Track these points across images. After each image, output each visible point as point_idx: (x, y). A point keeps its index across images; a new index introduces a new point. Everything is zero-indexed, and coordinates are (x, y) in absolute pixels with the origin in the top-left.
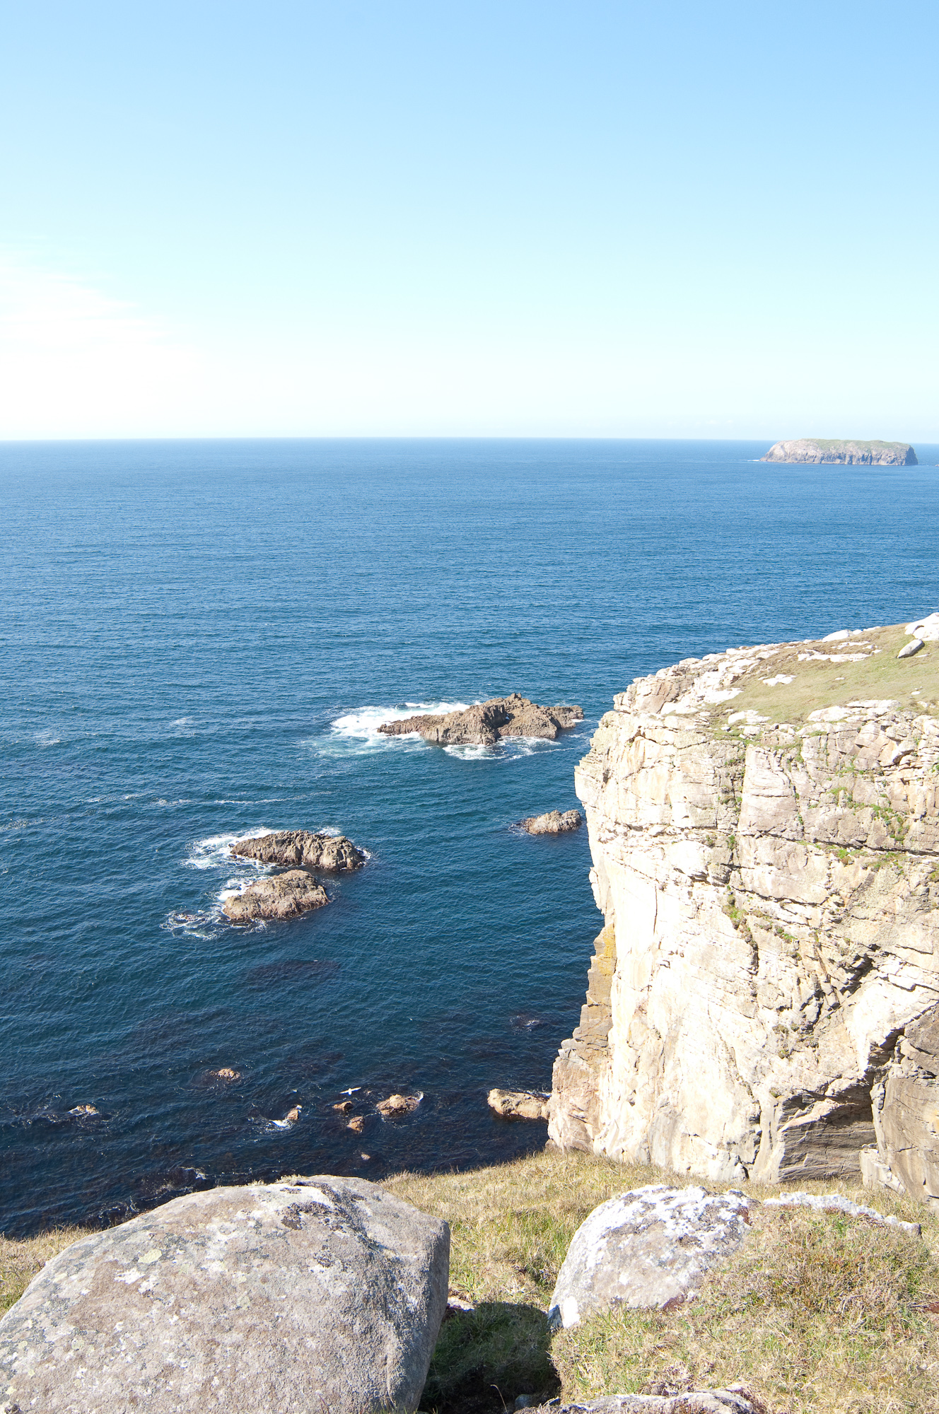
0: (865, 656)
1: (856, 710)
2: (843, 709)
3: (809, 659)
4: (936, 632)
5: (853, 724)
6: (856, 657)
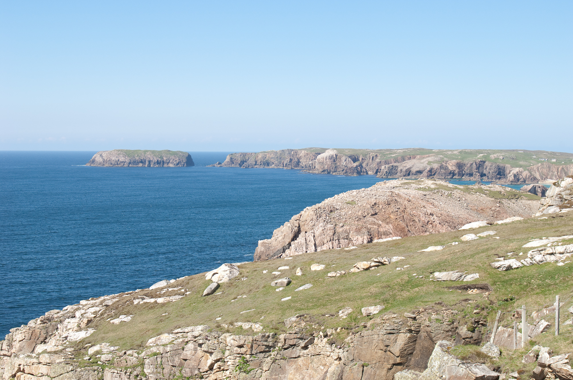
0: (181, 297)
1: (180, 335)
2: (171, 335)
3: (141, 303)
4: (226, 276)
5: (178, 345)
6: (174, 298)
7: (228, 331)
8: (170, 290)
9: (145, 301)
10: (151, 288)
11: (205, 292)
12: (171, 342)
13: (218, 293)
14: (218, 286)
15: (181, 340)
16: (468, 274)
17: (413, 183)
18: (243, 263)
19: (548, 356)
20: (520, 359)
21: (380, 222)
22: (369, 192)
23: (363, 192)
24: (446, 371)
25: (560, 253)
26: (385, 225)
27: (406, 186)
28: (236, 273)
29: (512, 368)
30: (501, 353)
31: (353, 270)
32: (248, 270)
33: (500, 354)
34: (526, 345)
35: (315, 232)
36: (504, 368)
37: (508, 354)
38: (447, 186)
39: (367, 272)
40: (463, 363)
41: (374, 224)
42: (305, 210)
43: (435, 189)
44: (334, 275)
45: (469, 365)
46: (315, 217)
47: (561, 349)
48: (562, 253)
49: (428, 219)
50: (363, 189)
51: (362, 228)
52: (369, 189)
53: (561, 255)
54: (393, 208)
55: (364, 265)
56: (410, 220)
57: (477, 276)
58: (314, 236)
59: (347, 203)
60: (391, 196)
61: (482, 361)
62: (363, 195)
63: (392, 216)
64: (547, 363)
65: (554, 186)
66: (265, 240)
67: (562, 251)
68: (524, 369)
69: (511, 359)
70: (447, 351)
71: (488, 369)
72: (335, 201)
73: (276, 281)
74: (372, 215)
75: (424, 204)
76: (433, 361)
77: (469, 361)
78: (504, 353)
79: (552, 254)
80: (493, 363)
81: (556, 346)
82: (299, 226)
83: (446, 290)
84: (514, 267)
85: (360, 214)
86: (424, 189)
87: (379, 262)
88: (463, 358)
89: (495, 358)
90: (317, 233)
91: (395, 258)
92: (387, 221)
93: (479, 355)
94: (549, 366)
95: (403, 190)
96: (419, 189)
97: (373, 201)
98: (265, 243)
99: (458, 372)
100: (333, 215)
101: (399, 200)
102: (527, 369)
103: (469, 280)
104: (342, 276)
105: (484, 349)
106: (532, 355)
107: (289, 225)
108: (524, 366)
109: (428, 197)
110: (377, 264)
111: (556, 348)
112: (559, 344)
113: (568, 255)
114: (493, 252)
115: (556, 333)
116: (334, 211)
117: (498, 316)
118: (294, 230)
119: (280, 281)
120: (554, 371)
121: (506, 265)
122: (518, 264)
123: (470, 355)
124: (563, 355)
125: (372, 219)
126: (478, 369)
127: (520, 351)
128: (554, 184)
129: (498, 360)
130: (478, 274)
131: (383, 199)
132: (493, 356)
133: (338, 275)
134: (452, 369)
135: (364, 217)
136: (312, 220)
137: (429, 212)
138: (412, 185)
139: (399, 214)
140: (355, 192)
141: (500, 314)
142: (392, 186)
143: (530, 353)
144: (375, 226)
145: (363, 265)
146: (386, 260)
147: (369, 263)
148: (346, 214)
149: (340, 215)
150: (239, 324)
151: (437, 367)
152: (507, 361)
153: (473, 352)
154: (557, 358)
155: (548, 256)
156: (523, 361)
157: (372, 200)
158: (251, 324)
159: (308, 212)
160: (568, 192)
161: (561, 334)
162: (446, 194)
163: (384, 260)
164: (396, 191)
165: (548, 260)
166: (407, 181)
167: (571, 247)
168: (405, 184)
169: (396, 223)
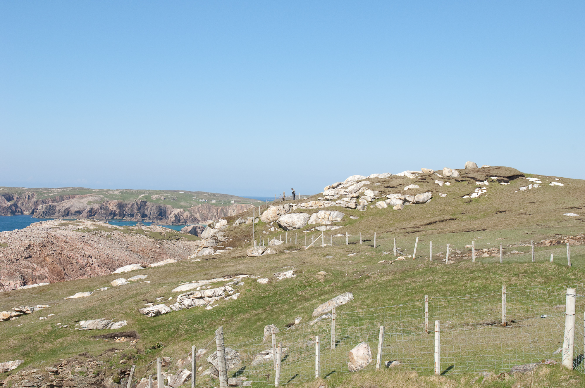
16: (116, 321)
17: (71, 224)
21: (35, 266)
22: (22, 234)
23: (16, 233)
25: (209, 297)
26: (40, 268)
27: (64, 227)
38: (107, 227)
39: (7, 322)
41: (28, 267)
43: (94, 230)
48: (211, 297)
49: (86, 261)
50: (16, 230)
51: (14, 272)
52: (23, 230)
53: (210, 299)
54: (49, 250)
55: (4, 315)
56: (67, 263)
57: (125, 323)
60: (47, 237)
62: (16, 236)
63: (48, 259)
65: (209, 228)
67: (210, 295)
74: (26, 258)
75: (82, 245)
79: (201, 298)
83: (92, 339)
84: (163, 312)
85: (12, 257)
86: (83, 230)
87: (21, 311)
91: (38, 306)
92: (42, 263)
95: (60, 231)
96: (78, 230)
97: (27, 243)
101: (55, 242)
103: (117, 328)
109: (86, 238)
110: (19, 313)
113: (217, 298)
114: (142, 297)
115: (193, 385)
117: (133, 371)
121: (155, 311)
122: (168, 309)
125: (25, 262)
128: (210, 226)
130: (126, 322)
131: (38, 241)
135: (17, 260)
137: (88, 254)
138: (70, 226)
139: (55, 256)
140: (7, 233)
141: (134, 368)
142: (49, 227)
144: (29, 270)
145: (2, 315)
146: (29, 309)
147: (9, 312)
155: (197, 300)
157: (26, 242)
160: (222, 233)
161: (197, 386)
162: (106, 235)
163: (27, 309)
164: (53, 233)
165: (197, 304)
166: (65, 222)
167: (220, 291)
168: (62, 224)
169: (52, 266)
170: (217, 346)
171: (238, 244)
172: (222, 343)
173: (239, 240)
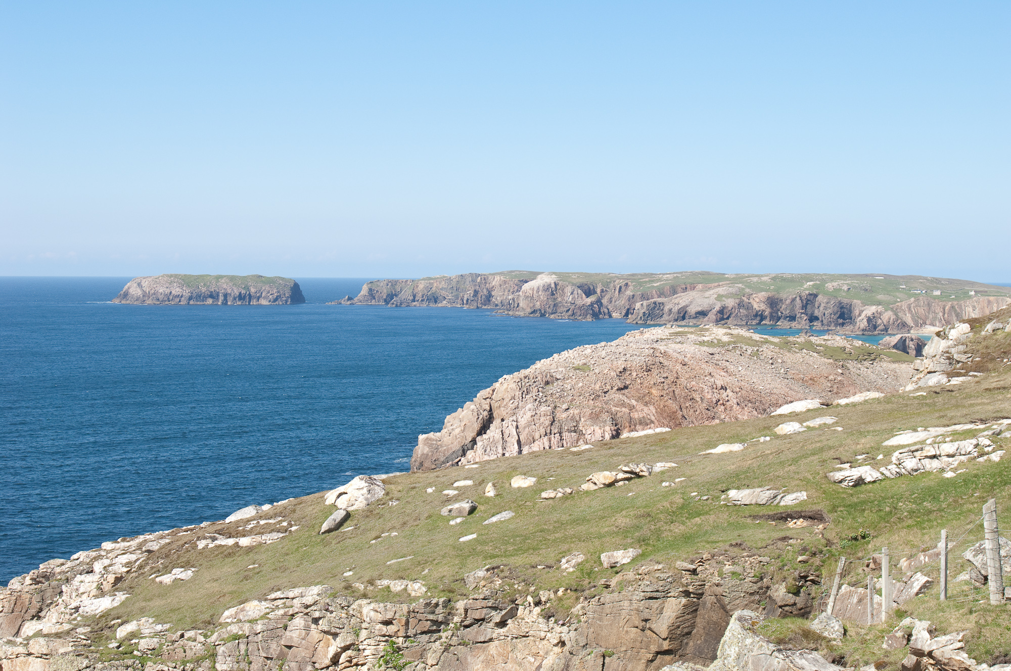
0: (282, 535)
1: (279, 602)
2: (263, 603)
3: (211, 546)
4: (361, 499)
5: (277, 620)
6: (270, 538)
7: (365, 596)
8: (262, 522)
9: (218, 542)
10: (228, 520)
11: (325, 527)
12: (264, 616)
13: (348, 528)
14: (348, 516)
15: (281, 612)
16: (788, 492)
17: (692, 333)
18: (391, 475)
19: (927, 635)
20: (879, 642)
21: (634, 402)
22: (613, 349)
23: (604, 349)
24: (750, 665)
25: (949, 456)
26: (642, 407)
27: (679, 339)
28: (380, 493)
29: (865, 658)
30: (845, 631)
31: (585, 487)
32: (400, 488)
33: (845, 634)
34: (889, 616)
35: (519, 419)
36: (851, 659)
37: (858, 634)
38: (751, 338)
39: (610, 490)
40: (779, 651)
41: (623, 405)
42: (500, 380)
43: (729, 343)
44: (552, 495)
45: (789, 653)
46: (518, 394)
47: (950, 625)
48: (953, 456)
49: (717, 396)
50: (603, 344)
51: (601, 412)
52: (614, 343)
53: (951, 459)
54: (655, 377)
55: (605, 478)
56: (685, 398)
57: (803, 496)
58: (517, 427)
59: (576, 369)
60: (653, 355)
61: (812, 646)
62: (603, 354)
63: (654, 391)
64: (927, 649)
65: (937, 338)
66: (431, 435)
67: (951, 452)
68: (886, 660)
69: (864, 641)
70: (751, 628)
71: (822, 660)
72: (554, 365)
73: (449, 507)
74: (620, 389)
75: (711, 369)
76: (726, 647)
77: (790, 646)
78: (852, 632)
79: (934, 457)
80: (831, 649)
81: (943, 619)
82: (491, 410)
83: (749, 521)
84: (869, 479)
85: (597, 387)
86: (711, 344)
87: (631, 472)
88: (779, 642)
89: (835, 640)
90: (522, 422)
91: (659, 464)
92: (645, 399)
93: (807, 635)
94: (930, 654)
95: (673, 346)
96: (702, 343)
97: (621, 364)
98: (431, 439)
99: (771, 665)
100: (551, 389)
101: (666, 363)
102: (892, 659)
103: (790, 503)
104: (566, 497)
105: (815, 625)
106: (899, 634)
107: (473, 407)
108: (887, 654)
109: (717, 357)
110: (628, 475)
111: (941, 622)
112: (947, 615)
113: (963, 458)
114: (831, 454)
115: (942, 596)
116: (553, 383)
117: (841, 566)
118: (481, 417)
119: (456, 506)
120: (938, 663)
121: (855, 477)
122: (876, 475)
123: (791, 635)
124: (954, 634)
125: (618, 396)
126: (806, 659)
127: (880, 628)
128: (938, 334)
129: (840, 644)
130: (804, 493)
131: (638, 361)
132: (832, 636)
133: (560, 495)
134: (759, 660)
135: (605, 393)
136: (513, 398)
137: (719, 383)
138: (689, 336)
139: (666, 387)
140: (588, 349)
141: (843, 562)
142: (655, 338)
143: (896, 632)
144: (624, 409)
145: (603, 477)
146: (644, 469)
147: (614, 473)
148: (573, 388)
149: (563, 390)
150: (385, 582)
151: (733, 657)
152: (856, 645)
153: (797, 630)
154: (943, 639)
155: (927, 460)
156: (885, 646)
157: (620, 362)
158: (405, 582)
159: (506, 385)
160: (962, 348)
161: (950, 597)
162: (749, 352)
163: (641, 468)
164: (662, 347)
165: (928, 467)
166: (680, 329)
167: (968, 445)
168: (677, 334)
169: (662, 403)
170: (986, 531)
171: (990, 366)
172: (995, 526)
173: (993, 359)
